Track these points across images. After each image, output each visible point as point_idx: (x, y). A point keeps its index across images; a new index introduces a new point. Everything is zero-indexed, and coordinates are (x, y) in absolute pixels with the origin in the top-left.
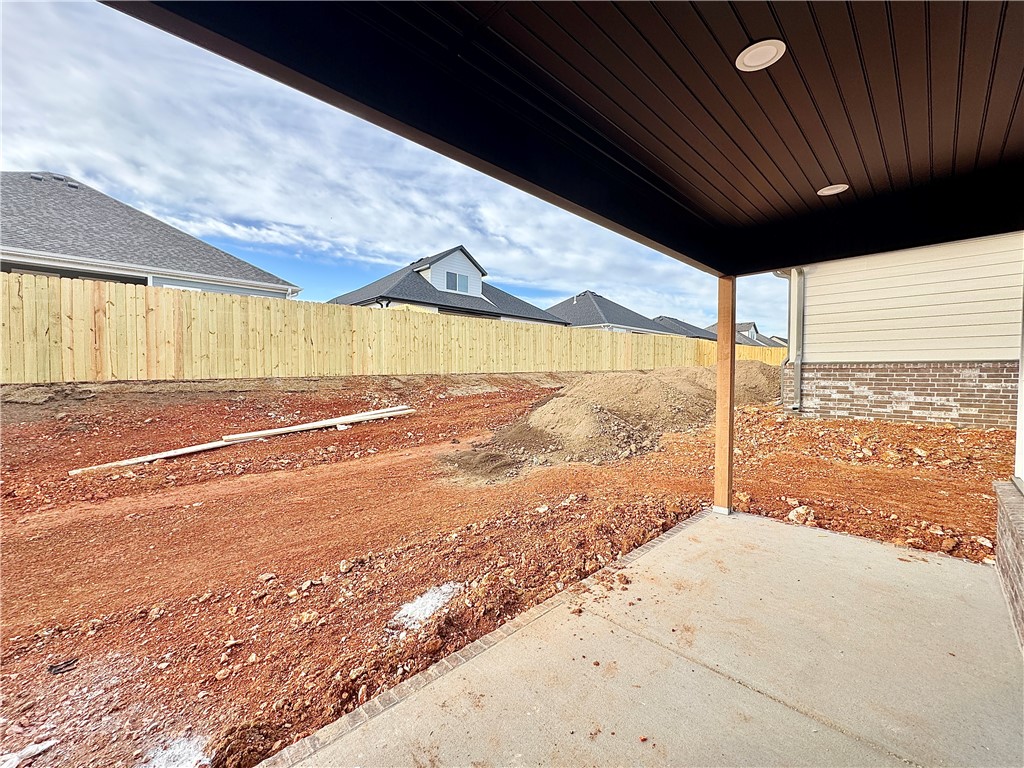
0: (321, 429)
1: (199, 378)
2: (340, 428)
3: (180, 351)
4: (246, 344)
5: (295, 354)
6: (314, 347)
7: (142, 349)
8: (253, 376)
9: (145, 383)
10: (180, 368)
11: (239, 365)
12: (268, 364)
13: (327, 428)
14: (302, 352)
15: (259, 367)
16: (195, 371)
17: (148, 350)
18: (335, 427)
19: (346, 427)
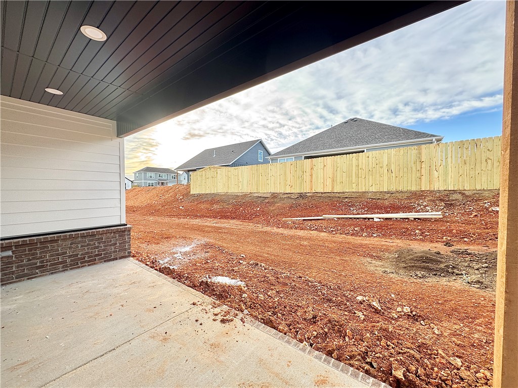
0: (365, 219)
1: (339, 192)
2: (376, 220)
3: (333, 181)
4: (357, 176)
5: (381, 179)
6: (393, 175)
7: (322, 181)
8: (360, 191)
9: (322, 193)
10: (333, 188)
11: (354, 185)
12: (367, 185)
13: (369, 219)
14: (386, 178)
15: (363, 187)
16: (338, 189)
17: (324, 181)
18: (373, 219)
19: (379, 220)
